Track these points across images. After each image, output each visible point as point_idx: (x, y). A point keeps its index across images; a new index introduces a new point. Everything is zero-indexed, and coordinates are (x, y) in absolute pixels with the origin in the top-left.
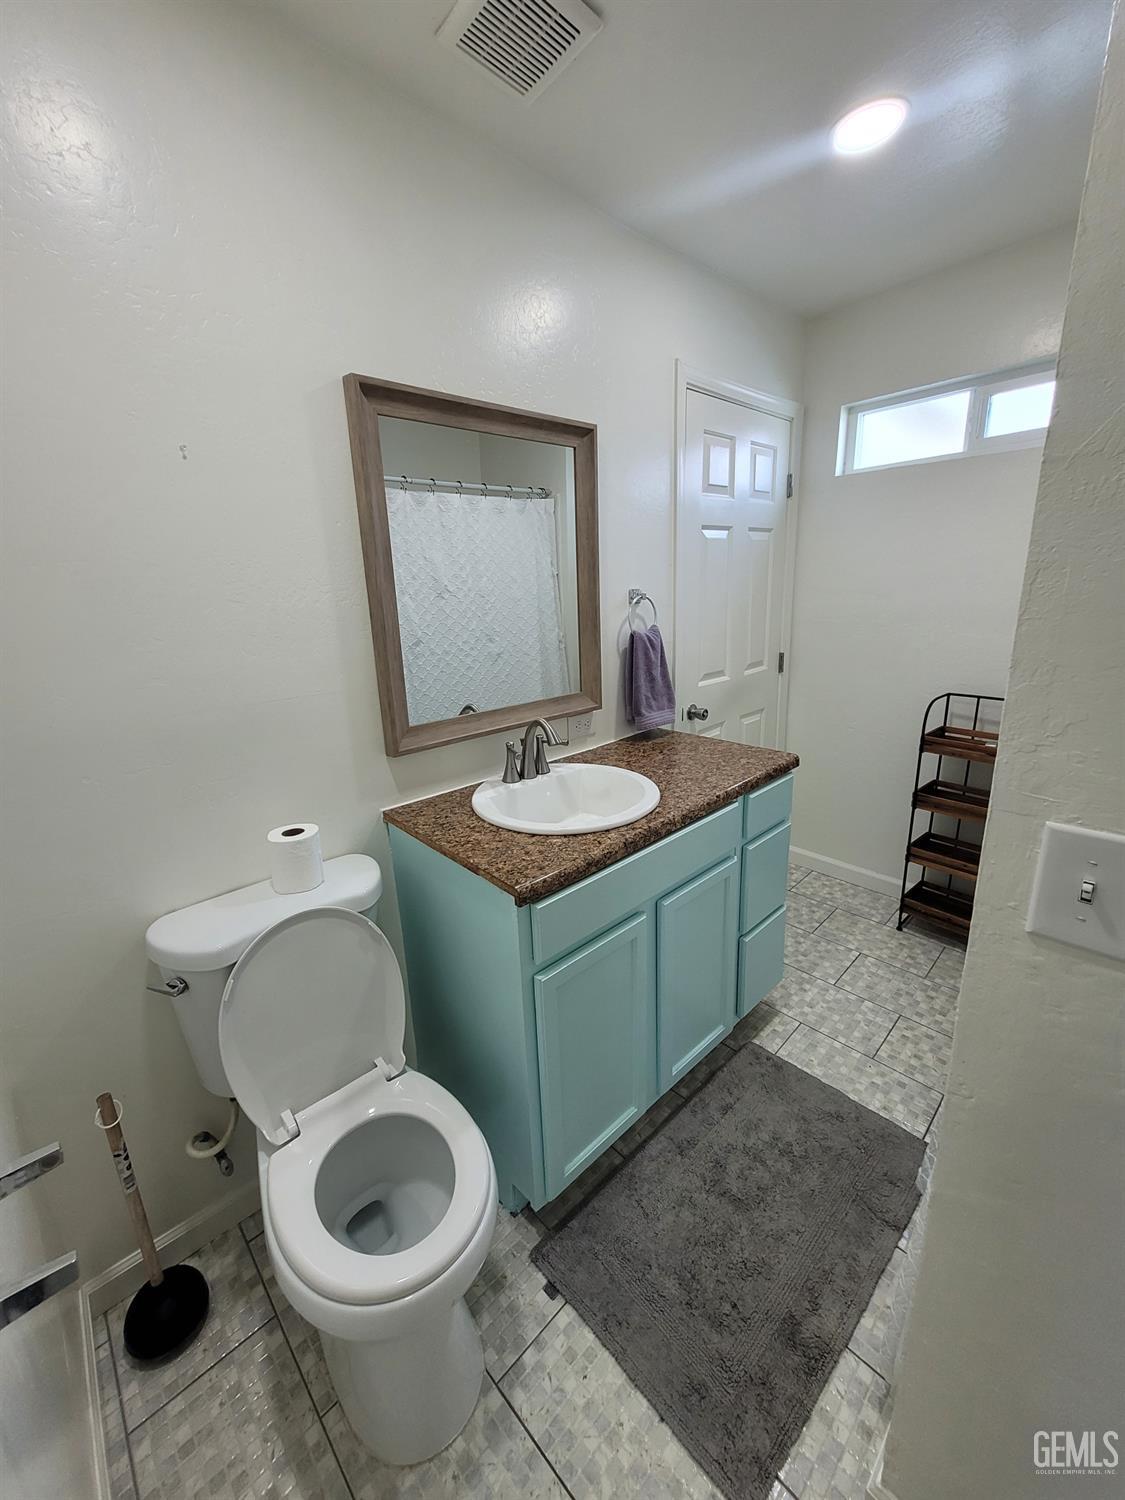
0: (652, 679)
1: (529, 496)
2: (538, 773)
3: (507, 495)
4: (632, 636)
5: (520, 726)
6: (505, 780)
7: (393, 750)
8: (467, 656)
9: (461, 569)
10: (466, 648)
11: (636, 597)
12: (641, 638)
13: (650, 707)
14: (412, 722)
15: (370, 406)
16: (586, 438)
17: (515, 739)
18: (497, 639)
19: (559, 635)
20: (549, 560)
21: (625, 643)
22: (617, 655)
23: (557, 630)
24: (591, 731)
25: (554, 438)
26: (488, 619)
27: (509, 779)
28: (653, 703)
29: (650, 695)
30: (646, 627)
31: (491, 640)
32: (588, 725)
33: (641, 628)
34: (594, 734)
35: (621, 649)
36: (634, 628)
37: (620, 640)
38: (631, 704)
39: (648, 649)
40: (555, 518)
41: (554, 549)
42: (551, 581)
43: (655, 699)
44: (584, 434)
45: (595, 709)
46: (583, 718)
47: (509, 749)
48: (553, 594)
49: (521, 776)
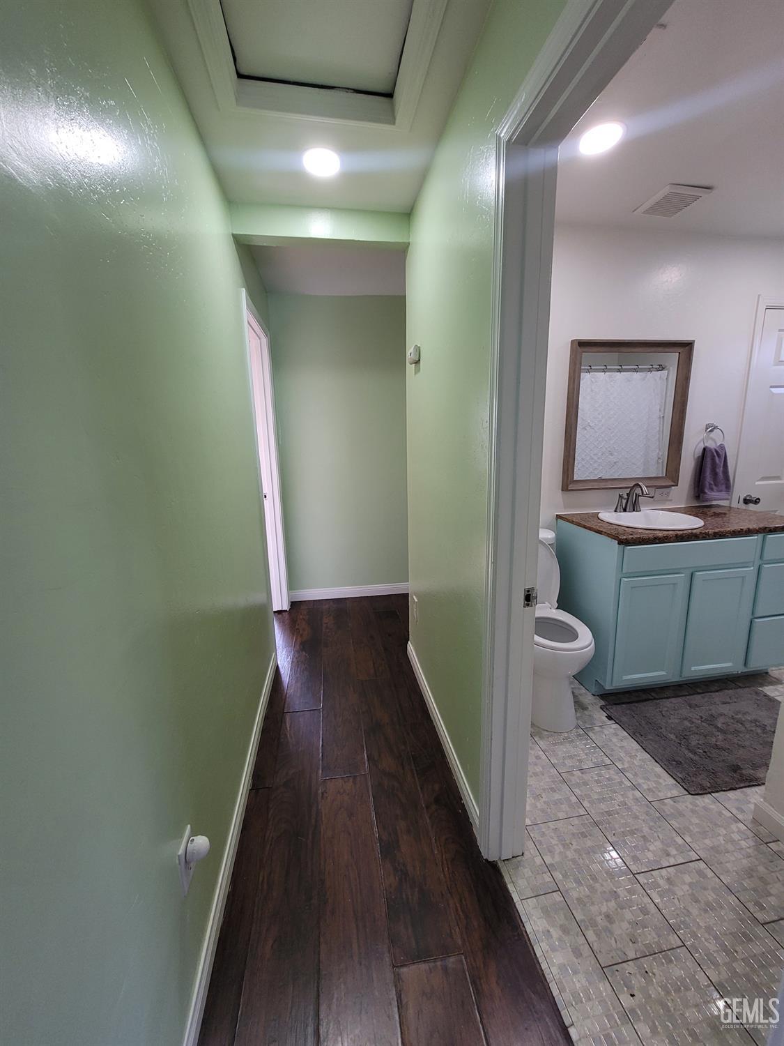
0: (715, 474)
1: (650, 370)
2: (634, 510)
3: (635, 371)
4: (704, 449)
5: (626, 488)
6: (615, 511)
7: (565, 488)
8: (596, 462)
9: (599, 414)
10: (596, 458)
11: (711, 428)
12: (710, 450)
13: (712, 489)
14: (575, 478)
15: (580, 349)
16: (687, 348)
17: (624, 493)
18: (616, 454)
19: (658, 454)
20: (658, 407)
21: (699, 452)
22: (693, 459)
23: (658, 450)
24: (670, 498)
25: (667, 350)
26: (612, 442)
27: (618, 510)
28: (714, 487)
29: (712, 483)
30: (716, 444)
31: (611, 454)
32: (668, 494)
33: (711, 445)
34: (671, 500)
35: (696, 456)
36: (707, 445)
37: (697, 450)
38: (698, 486)
39: (714, 456)
40: (667, 382)
41: (663, 401)
42: (658, 421)
43: (716, 485)
44: (686, 347)
45: (673, 486)
46: (665, 490)
47: (621, 496)
48: (658, 429)
49: (625, 510)
